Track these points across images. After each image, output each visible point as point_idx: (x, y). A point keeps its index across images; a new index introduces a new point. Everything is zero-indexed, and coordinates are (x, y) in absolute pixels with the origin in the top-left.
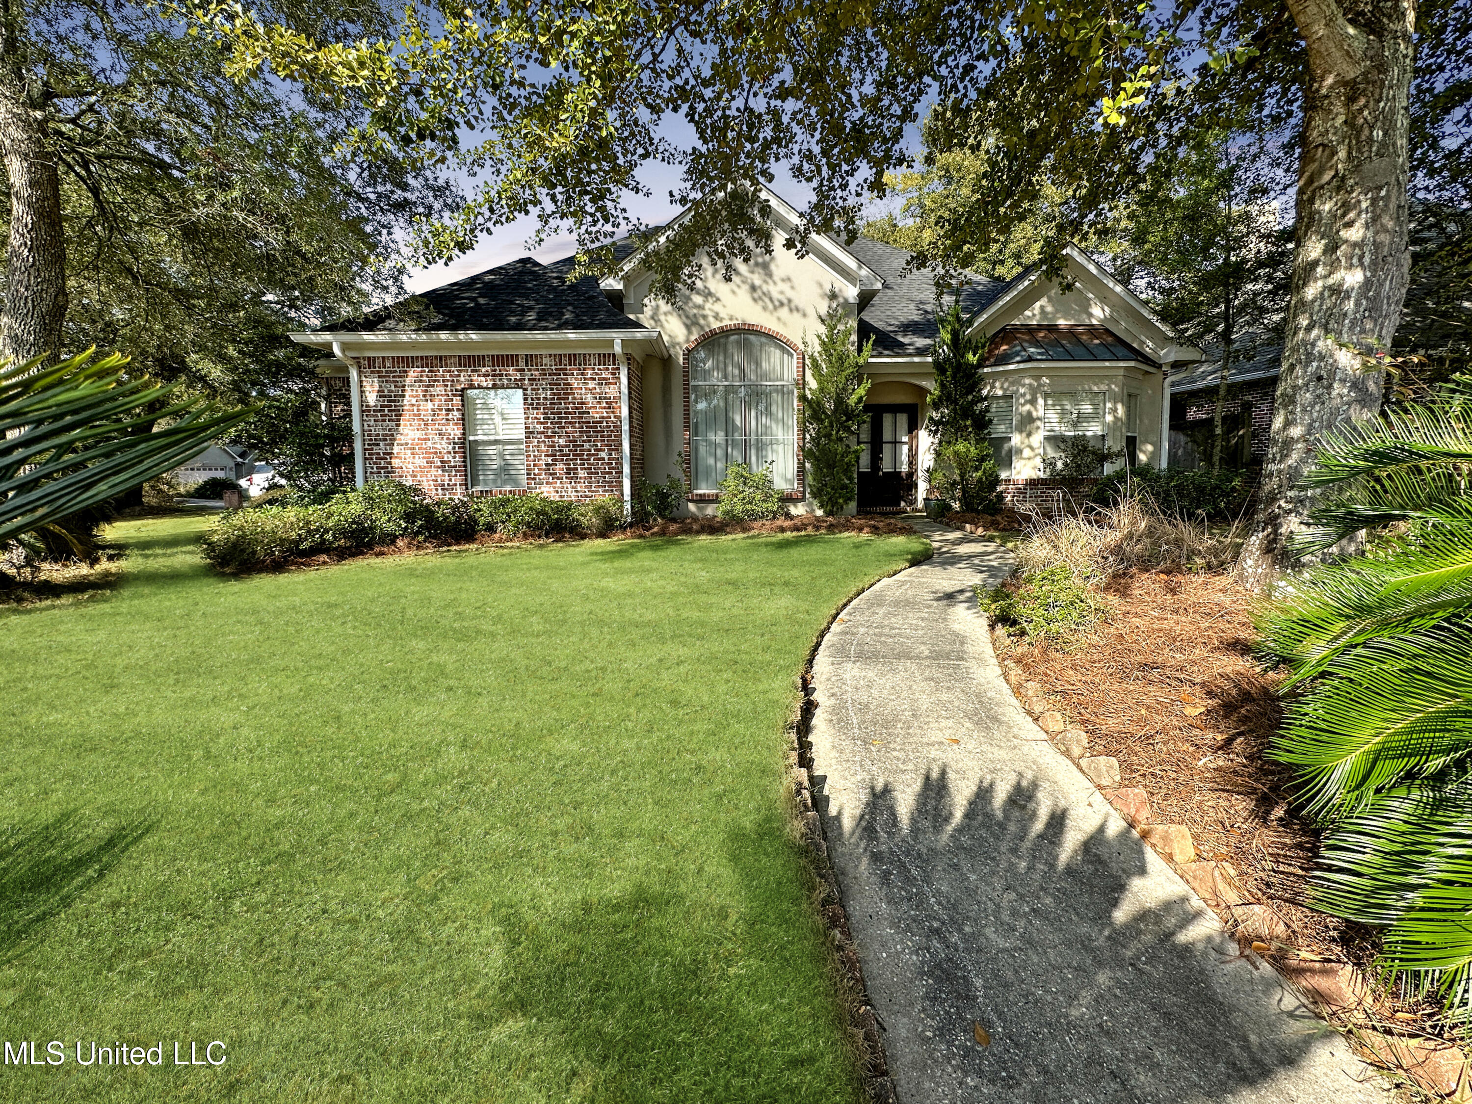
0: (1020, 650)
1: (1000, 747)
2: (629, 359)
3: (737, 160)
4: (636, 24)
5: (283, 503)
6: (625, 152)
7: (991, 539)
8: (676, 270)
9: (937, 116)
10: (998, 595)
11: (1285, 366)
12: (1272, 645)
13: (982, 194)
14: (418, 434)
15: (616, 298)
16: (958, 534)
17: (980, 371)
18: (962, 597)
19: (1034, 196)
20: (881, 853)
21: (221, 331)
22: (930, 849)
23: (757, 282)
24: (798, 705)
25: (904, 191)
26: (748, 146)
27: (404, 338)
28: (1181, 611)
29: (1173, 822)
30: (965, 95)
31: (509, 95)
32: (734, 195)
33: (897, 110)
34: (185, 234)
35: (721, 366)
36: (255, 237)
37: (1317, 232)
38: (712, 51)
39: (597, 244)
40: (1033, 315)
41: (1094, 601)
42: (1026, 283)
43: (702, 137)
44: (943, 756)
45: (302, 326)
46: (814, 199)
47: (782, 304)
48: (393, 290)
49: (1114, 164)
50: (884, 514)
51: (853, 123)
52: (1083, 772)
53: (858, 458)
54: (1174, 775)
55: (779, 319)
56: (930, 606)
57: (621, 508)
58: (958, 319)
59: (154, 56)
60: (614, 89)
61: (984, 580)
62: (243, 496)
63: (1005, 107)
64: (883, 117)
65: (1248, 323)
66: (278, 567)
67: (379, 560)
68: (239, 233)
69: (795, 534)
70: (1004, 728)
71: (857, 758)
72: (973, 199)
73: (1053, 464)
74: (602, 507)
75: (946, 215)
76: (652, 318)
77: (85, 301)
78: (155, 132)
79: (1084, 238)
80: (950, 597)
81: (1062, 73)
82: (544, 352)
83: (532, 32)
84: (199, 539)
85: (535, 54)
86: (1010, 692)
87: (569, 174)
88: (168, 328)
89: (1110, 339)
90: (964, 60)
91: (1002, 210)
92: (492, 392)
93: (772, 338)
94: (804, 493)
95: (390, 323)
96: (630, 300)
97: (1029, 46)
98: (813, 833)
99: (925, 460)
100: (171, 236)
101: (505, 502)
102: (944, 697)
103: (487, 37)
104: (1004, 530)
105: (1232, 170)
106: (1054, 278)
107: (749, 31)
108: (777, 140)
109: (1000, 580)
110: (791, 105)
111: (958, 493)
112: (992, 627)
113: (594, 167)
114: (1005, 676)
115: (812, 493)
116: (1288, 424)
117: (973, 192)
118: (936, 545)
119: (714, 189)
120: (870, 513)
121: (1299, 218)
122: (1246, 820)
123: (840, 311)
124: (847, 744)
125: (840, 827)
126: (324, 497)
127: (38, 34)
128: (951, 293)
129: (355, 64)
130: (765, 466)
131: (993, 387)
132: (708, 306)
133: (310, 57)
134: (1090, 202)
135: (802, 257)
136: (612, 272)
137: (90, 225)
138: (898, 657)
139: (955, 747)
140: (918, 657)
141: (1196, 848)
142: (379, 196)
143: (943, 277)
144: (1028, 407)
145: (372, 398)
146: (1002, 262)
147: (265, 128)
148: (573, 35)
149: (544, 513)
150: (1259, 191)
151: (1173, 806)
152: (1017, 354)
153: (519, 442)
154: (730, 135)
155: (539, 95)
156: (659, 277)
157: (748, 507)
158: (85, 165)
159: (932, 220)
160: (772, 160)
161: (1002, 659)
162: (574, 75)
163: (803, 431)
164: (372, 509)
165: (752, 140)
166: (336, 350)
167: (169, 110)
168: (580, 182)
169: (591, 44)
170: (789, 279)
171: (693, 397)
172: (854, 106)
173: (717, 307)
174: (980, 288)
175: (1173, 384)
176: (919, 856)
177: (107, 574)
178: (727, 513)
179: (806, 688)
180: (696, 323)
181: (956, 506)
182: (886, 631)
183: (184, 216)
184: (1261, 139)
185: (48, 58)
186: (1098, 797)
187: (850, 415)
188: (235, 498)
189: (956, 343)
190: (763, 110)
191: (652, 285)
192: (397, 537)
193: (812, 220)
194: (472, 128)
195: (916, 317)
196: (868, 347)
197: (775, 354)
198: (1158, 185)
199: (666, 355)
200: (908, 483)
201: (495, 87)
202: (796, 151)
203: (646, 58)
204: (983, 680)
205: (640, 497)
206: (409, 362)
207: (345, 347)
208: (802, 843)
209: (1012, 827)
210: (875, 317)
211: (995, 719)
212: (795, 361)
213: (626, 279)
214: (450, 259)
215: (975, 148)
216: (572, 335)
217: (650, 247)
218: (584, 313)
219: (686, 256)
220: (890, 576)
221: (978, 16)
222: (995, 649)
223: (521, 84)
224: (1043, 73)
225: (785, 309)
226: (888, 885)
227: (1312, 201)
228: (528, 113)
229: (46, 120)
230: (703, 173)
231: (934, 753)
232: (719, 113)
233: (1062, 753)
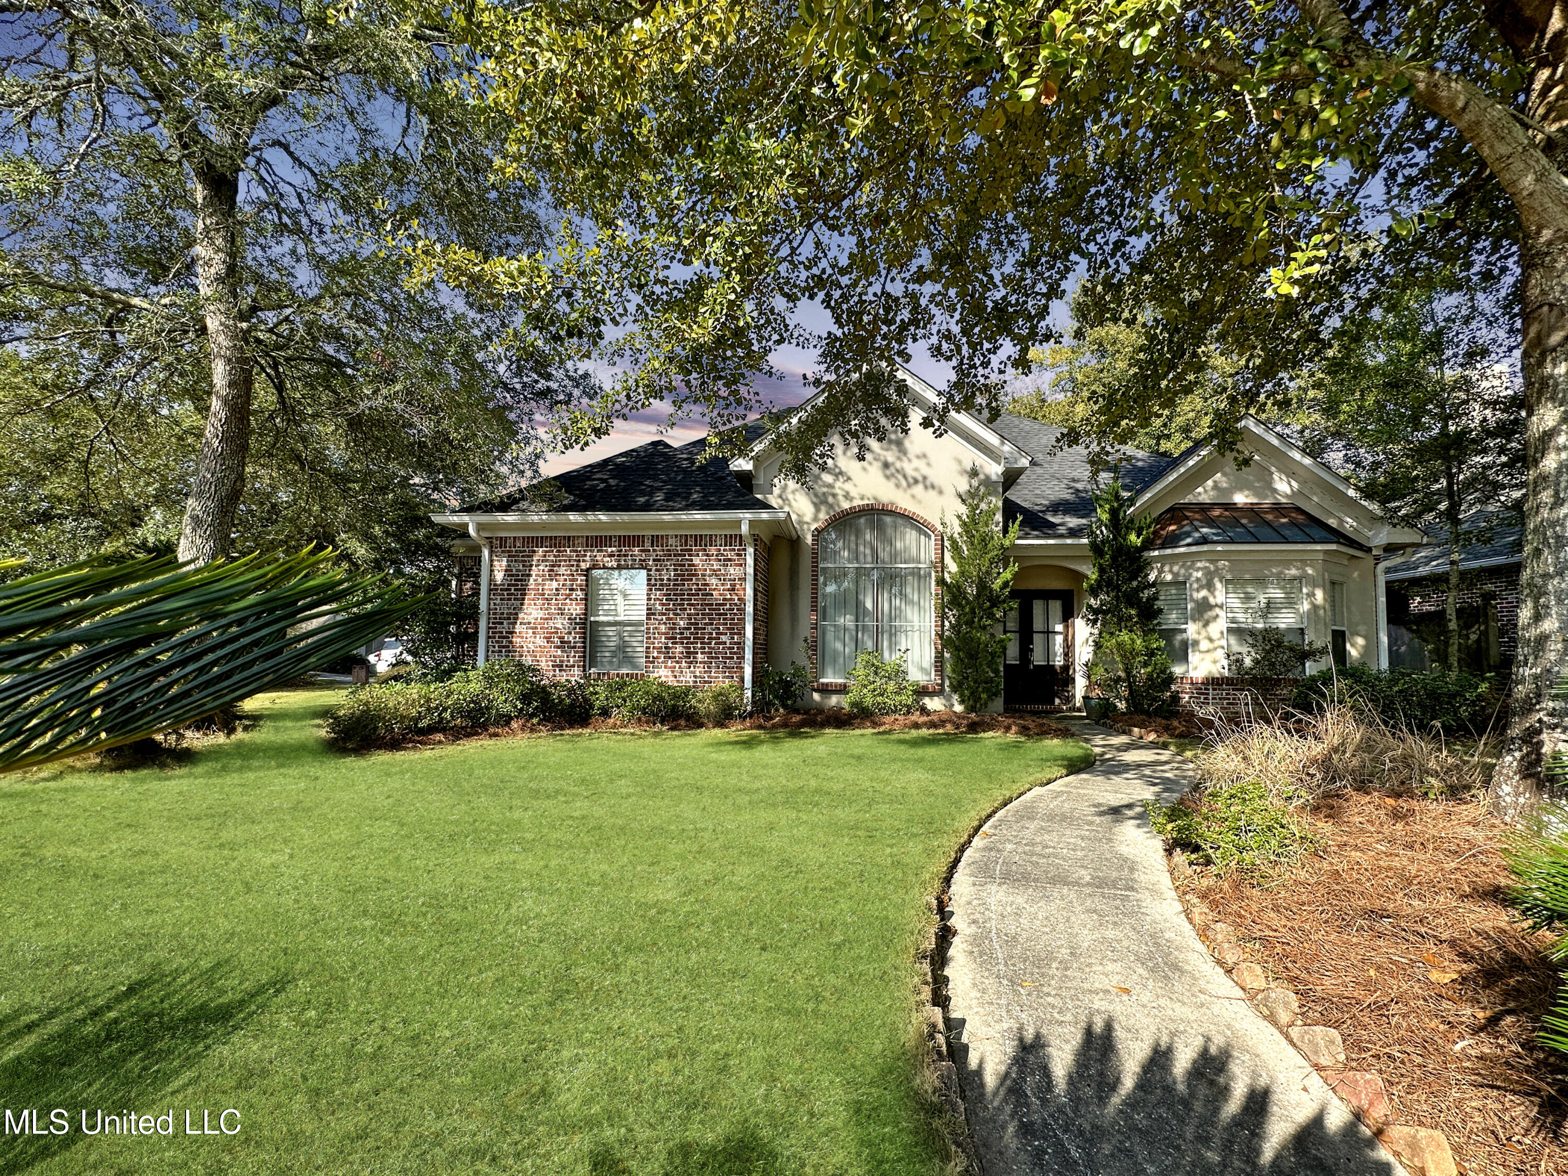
0: (1205, 882)
1: (1184, 1004)
2: (756, 540)
3: (873, 342)
4: (776, 221)
5: (407, 680)
6: (761, 338)
7: (1165, 746)
8: (807, 451)
9: (1085, 290)
10: (1173, 814)
11: (1528, 549)
12: (1538, 894)
13: (1141, 368)
14: (541, 614)
15: (746, 479)
16: (1123, 739)
17: (1146, 554)
18: (1130, 813)
19: (1201, 368)
20: (1032, 1123)
21: (370, 513)
22: (1094, 1126)
23: (890, 459)
24: (932, 930)
25: (1053, 366)
26: (885, 329)
27: (536, 518)
28: (1417, 846)
29: (1421, 1124)
30: (1117, 270)
31: (653, 293)
32: (869, 375)
33: (1042, 288)
34: (350, 425)
35: (853, 546)
36: (411, 426)
37: (1552, 399)
38: (850, 242)
39: (729, 426)
40: (1204, 493)
41: (1298, 825)
42: (1196, 459)
43: (838, 321)
44: (1111, 1008)
45: (443, 506)
46: (953, 377)
47: (916, 481)
48: (529, 474)
49: (1292, 332)
50: (1035, 713)
51: (995, 302)
52: (1294, 1045)
53: (1005, 649)
54: (1419, 1060)
55: (913, 497)
56: (1091, 823)
57: (741, 697)
58: (1117, 497)
59: (343, 273)
60: (753, 282)
61: (1158, 794)
62: (370, 671)
63: (1163, 280)
64: (1027, 296)
65: (1478, 501)
66: (395, 744)
67: (491, 742)
68: (396, 422)
69: (931, 731)
70: (1187, 979)
71: (1003, 1002)
72: (1131, 372)
73: (1239, 662)
74: (721, 694)
75: (1100, 390)
76: (780, 496)
77: (257, 485)
78: (336, 335)
79: (1262, 408)
80: (1116, 812)
81: (1225, 244)
82: (670, 533)
83: (678, 236)
84: (325, 713)
85: (679, 255)
86: (1193, 934)
87: (704, 361)
88: (323, 509)
89: (1301, 517)
90: (1114, 236)
91: (1164, 384)
92: (616, 573)
93: (909, 519)
94: (942, 685)
95: (524, 505)
96: (760, 480)
97: (1187, 220)
98: (948, 1088)
99: (1084, 653)
100: (338, 427)
101: (621, 687)
102: (1110, 934)
103: (635, 243)
104: (1181, 736)
105: (1439, 333)
106: (1228, 453)
107: (886, 223)
108: (914, 322)
109: (1176, 795)
110: (929, 288)
111: (1124, 691)
112: (1169, 852)
113: (729, 353)
114: (1188, 913)
115: (952, 686)
116: (1537, 618)
117: (1130, 365)
118: (1097, 750)
119: (849, 371)
120: (1018, 711)
121: (1528, 384)
122: (1527, 1131)
123: (982, 489)
124: (990, 982)
125: (982, 1085)
126: (444, 675)
127: (254, 259)
128: (1109, 470)
129: (516, 273)
130: (898, 654)
131: (1161, 571)
132: (838, 484)
133: (477, 269)
134: (1267, 371)
135: (941, 435)
136: (742, 454)
137: (271, 418)
138: (1054, 881)
139: (1125, 997)
140: (1077, 883)
141: (1458, 1164)
142: (525, 385)
143: (1098, 454)
144: (1204, 593)
145: (499, 576)
146: (1168, 437)
147: (429, 331)
148: (716, 237)
149: (662, 699)
150: (1477, 353)
151: (1421, 1102)
152: (1188, 535)
153: (639, 624)
154: (866, 319)
155: (680, 290)
156: (789, 457)
157: (879, 699)
158: (275, 367)
159: (1086, 394)
160: (910, 341)
161: (1182, 892)
162: (715, 272)
163: (943, 617)
164: (490, 688)
165: (889, 323)
166: (472, 531)
167: (350, 317)
168: (714, 368)
169: (732, 244)
170: (925, 456)
171: (821, 579)
172: (996, 286)
173: (848, 486)
174: (1140, 464)
175: (1388, 571)
176: (1081, 1133)
177: (240, 745)
178: (853, 704)
179: (943, 911)
180: (825, 502)
181: (1122, 706)
182: (1038, 849)
183: (350, 410)
184: (1472, 299)
185: (258, 279)
186: (1315, 1080)
187: (995, 601)
188: (363, 674)
189: (1115, 522)
190: (900, 294)
191: (782, 466)
192: (511, 718)
193: (950, 398)
194: (617, 324)
195: (1067, 495)
196: (1014, 528)
197: (911, 536)
198: (1347, 351)
199: (795, 536)
200: (1064, 678)
201: (640, 287)
202: (934, 331)
203: (785, 251)
204: (1158, 917)
205: (762, 685)
206: (539, 541)
207: (480, 527)
208: (935, 1099)
209: (1198, 1106)
210: (1021, 495)
211: (1176, 967)
212: (933, 542)
213: (756, 459)
214: (586, 444)
215: (1130, 323)
216: (698, 516)
217: (782, 428)
218: (712, 494)
219: (818, 437)
220: (1043, 785)
221: (1128, 194)
222: (1174, 880)
223: (664, 283)
224: (1204, 244)
225: (920, 487)
226: (1042, 1166)
227: (1541, 363)
228: (669, 306)
229: (249, 331)
230: (838, 356)
231: (1098, 1003)
232: (856, 299)
233: (1265, 1018)
